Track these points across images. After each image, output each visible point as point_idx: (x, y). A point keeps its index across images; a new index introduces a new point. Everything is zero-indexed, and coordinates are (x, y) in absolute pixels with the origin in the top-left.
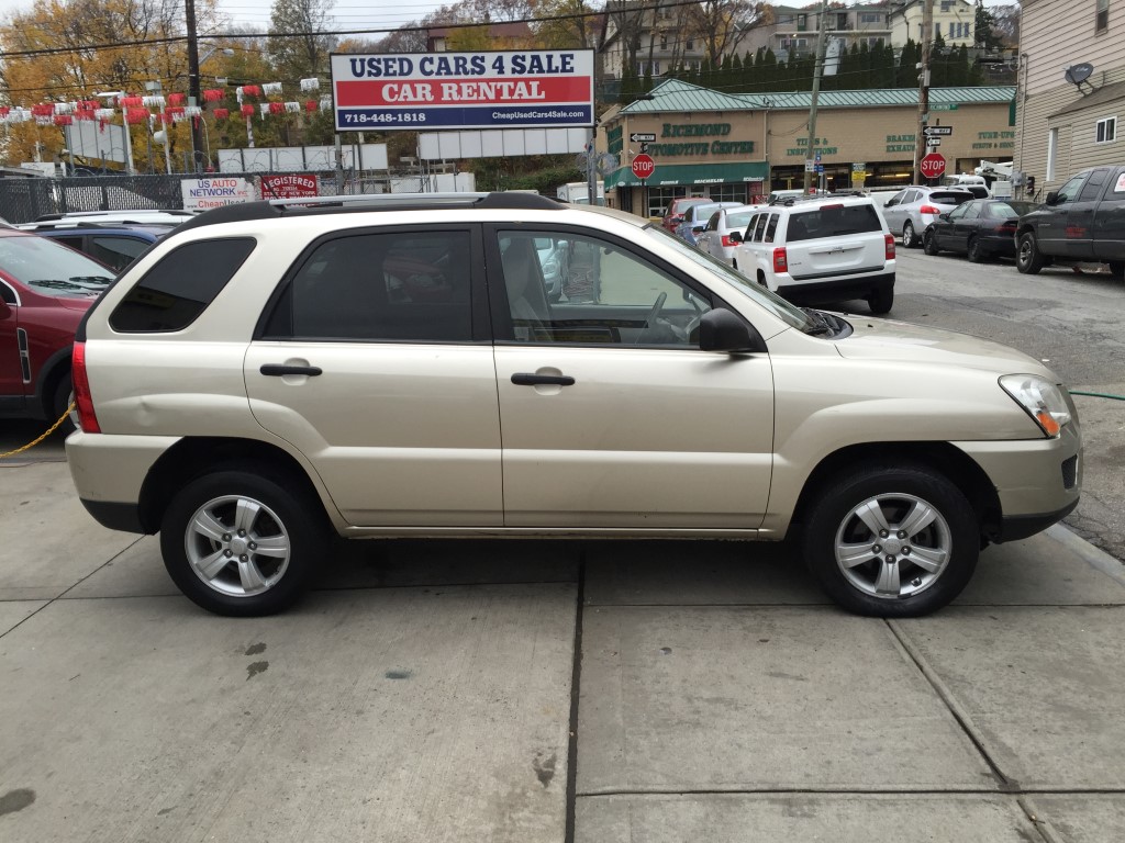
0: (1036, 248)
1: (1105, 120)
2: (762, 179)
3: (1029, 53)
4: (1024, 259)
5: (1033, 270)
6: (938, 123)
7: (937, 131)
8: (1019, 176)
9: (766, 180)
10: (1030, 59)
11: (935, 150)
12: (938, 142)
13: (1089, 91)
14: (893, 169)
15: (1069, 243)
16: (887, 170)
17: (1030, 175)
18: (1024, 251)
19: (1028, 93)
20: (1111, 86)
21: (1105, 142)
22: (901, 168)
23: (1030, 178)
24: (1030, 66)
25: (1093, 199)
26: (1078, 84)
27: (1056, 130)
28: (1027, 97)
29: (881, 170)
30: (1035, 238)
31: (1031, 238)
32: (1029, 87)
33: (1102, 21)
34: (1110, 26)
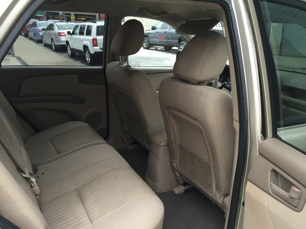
0: (148, 42)
2: (43, 15)
4: (145, 45)
5: (148, 48)
9: (45, 16)
14: (81, 17)
15: (160, 41)
16: (79, 17)
18: (145, 43)
22: (83, 17)
25: (166, 29)
29: (78, 16)
30: (148, 39)
31: (147, 39)
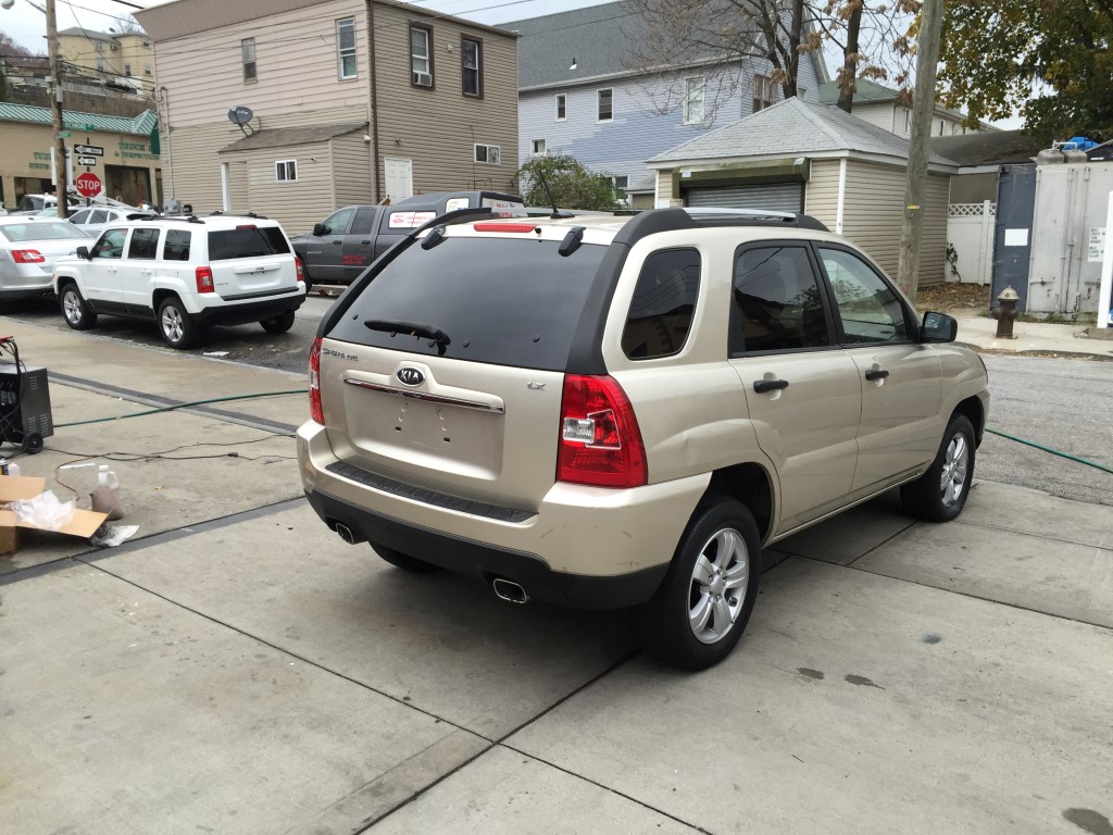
1: (285, 162)
3: (167, 86)
6: (88, 143)
7: (89, 150)
8: (175, 203)
10: (170, 93)
11: (88, 169)
12: (93, 162)
13: (249, 132)
15: (347, 270)
17: (187, 203)
19: (172, 125)
20: (270, 131)
21: (286, 180)
23: (186, 206)
24: (170, 100)
25: (368, 232)
26: (241, 125)
27: (227, 164)
28: (171, 129)
32: (171, 119)
33: (250, 70)
34: (259, 77)
